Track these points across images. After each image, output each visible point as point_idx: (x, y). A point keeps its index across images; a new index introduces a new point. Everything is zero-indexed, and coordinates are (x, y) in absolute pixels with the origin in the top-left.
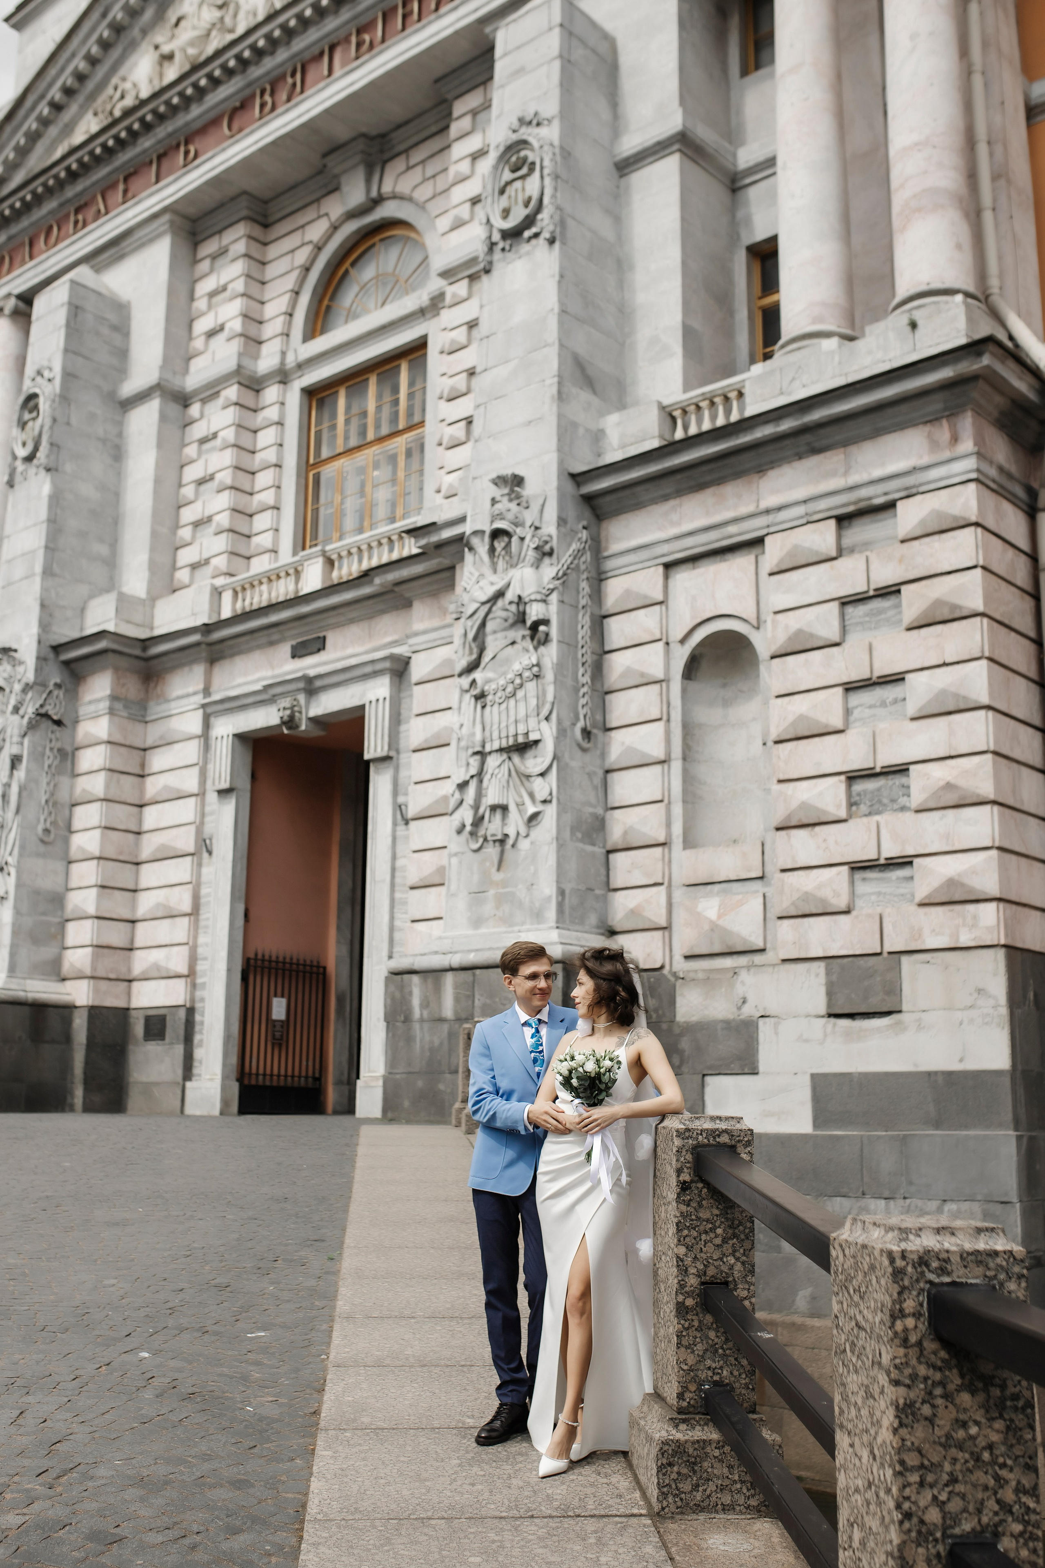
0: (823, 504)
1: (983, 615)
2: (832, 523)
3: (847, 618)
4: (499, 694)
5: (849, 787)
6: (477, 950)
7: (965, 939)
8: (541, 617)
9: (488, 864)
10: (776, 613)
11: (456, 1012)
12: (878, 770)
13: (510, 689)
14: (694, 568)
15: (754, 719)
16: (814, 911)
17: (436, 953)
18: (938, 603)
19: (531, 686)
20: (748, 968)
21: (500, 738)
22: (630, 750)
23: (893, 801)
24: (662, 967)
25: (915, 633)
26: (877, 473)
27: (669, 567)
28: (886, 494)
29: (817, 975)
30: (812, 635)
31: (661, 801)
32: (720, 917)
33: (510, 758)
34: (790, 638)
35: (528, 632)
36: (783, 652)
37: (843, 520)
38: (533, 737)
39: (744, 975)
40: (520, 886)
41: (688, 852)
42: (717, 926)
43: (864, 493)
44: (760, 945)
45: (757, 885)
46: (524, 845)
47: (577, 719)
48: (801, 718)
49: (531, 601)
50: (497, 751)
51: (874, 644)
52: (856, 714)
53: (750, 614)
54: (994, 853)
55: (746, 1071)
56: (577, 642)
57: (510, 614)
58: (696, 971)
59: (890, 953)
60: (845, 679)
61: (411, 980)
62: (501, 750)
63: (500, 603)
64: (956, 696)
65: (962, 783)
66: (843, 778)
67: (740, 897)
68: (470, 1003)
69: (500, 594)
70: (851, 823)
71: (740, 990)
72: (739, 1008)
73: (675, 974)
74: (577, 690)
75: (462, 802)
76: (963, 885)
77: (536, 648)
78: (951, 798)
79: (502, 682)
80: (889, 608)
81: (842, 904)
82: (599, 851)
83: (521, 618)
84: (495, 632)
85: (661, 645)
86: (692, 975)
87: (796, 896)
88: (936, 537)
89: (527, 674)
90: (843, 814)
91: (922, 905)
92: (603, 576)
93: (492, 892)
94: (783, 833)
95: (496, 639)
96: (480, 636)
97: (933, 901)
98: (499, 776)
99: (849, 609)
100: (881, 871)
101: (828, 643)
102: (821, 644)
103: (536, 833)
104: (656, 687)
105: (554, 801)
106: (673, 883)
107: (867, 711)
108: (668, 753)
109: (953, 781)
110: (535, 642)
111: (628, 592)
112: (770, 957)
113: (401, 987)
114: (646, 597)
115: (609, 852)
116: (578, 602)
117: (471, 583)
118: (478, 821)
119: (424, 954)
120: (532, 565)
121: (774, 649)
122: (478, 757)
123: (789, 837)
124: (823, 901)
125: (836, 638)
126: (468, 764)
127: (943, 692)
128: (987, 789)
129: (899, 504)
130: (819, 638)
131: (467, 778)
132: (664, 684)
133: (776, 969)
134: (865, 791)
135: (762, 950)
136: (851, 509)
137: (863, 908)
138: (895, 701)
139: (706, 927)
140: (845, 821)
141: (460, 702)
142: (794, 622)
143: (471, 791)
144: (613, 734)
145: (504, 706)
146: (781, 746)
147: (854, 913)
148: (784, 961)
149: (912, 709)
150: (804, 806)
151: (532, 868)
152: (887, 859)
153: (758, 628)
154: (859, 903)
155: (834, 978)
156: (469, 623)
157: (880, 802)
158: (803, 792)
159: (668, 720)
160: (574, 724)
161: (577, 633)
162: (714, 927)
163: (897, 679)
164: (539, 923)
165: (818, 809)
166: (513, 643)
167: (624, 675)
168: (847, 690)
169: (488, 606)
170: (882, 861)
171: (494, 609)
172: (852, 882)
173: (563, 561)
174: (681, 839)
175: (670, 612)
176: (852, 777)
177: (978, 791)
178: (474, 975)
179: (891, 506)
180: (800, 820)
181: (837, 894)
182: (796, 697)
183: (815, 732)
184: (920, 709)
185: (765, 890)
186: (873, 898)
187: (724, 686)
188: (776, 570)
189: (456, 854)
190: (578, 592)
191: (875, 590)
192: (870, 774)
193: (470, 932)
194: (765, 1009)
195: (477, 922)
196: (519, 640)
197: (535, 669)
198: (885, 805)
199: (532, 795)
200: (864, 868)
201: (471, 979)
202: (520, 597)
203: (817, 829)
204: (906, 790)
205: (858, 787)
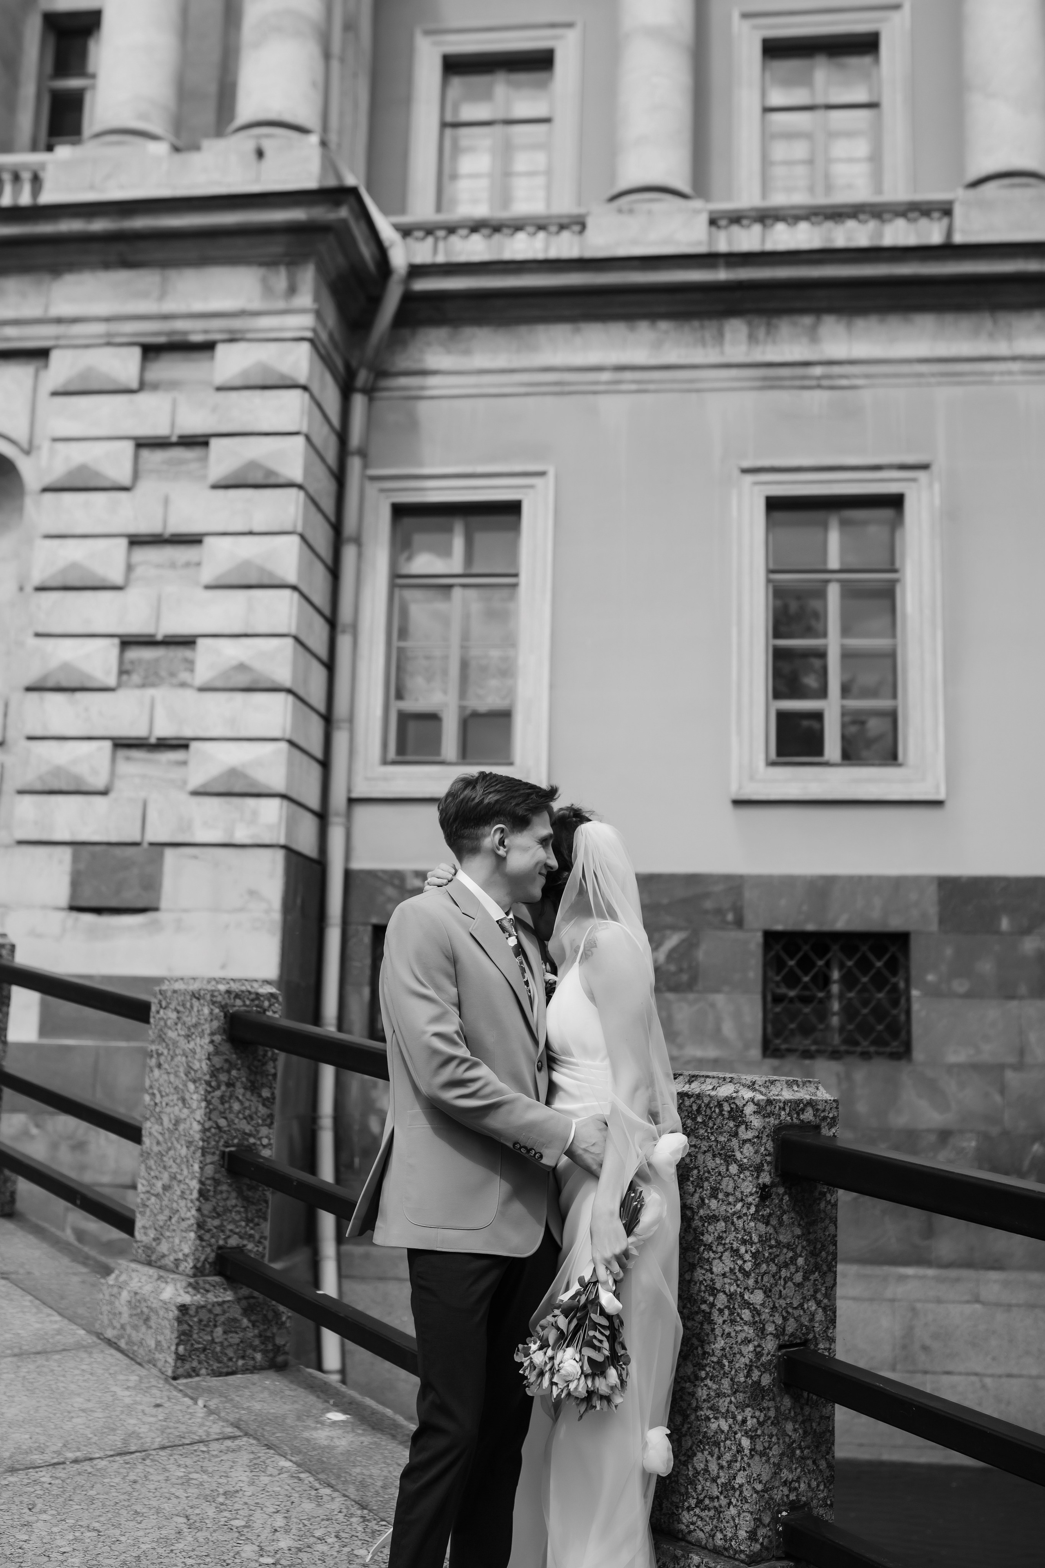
0: (127, 327)
1: (300, 487)
2: (136, 351)
3: (139, 460)
5: (123, 652)
7: (241, 835)
10: (52, 438)
12: (159, 637)
15: (4, 559)
16: (62, 788)
18: (253, 465)
23: (173, 675)
25: (221, 493)
28: (206, 332)
29: (61, 863)
30: (97, 473)
34: (70, 472)
37: (151, 351)
48: (74, 566)
51: (172, 497)
52: (139, 571)
54: (284, 746)
59: (152, 844)
60: (132, 529)
64: (262, 570)
65: (257, 665)
66: (116, 641)
70: (121, 694)
76: (245, 776)
78: (243, 680)
80: (193, 461)
81: (100, 782)
87: (44, 769)
88: (257, 392)
90: (112, 681)
91: (196, 793)
94: (34, 695)
97: (209, 790)
99: (143, 452)
100: (150, 752)
101: (116, 485)
102: (105, 485)
107: (154, 570)
109: (247, 662)
112: (2, 836)
121: (48, 480)
123: (41, 701)
124: (77, 778)
125: (126, 481)
127: (246, 564)
128: (284, 675)
129: (220, 347)
130: (104, 477)
133: (10, 850)
134: (140, 661)
136: (162, 340)
137: (123, 790)
138: (187, 565)
140: (112, 690)
142: (77, 454)
146: (43, 594)
147: (112, 795)
148: (21, 843)
149: (208, 575)
150: (66, 667)
152: (159, 739)
153: (28, 453)
154: (119, 785)
155: (82, 866)
157: (156, 674)
158: (66, 652)
163: (194, 540)
165: (82, 673)
168: (133, 543)
170: (153, 740)
172: (113, 760)
176: (127, 642)
177: (274, 676)
179: (209, 347)
180: (57, 682)
181: (95, 771)
182: (70, 541)
183: (89, 583)
184: (218, 578)
185: (5, 758)
186: (138, 780)
188: (62, 390)
191: (178, 437)
192: (148, 642)
198: (162, 678)
200: (131, 746)
203: (79, 695)
204: (190, 665)
205: (133, 654)
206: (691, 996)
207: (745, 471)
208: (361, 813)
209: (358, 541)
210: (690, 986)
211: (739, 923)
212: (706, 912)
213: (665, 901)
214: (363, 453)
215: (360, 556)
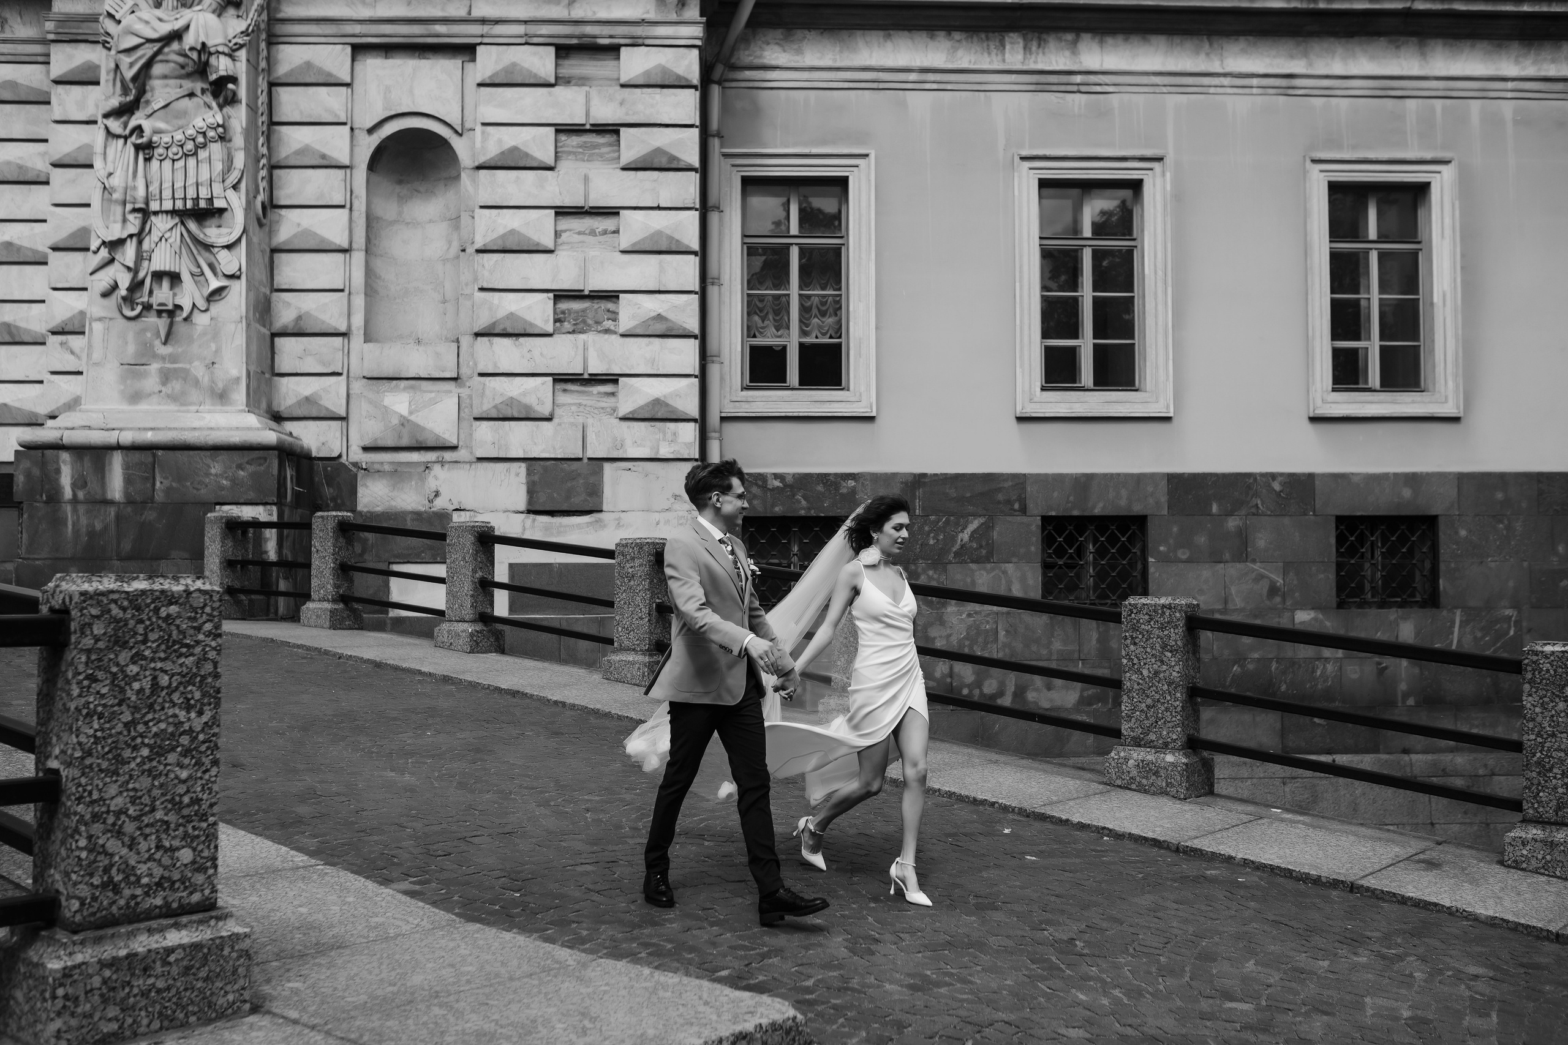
0: (545, 30)
1: (697, 170)
2: (552, 50)
3: (559, 144)
4: (174, 149)
5: (555, 304)
6: (152, 429)
7: (664, 452)
8: (230, 73)
9: (149, 335)
10: (484, 124)
11: (126, 493)
12: (586, 293)
13: (190, 146)
14: (386, 58)
15: (430, 221)
16: (516, 415)
17: (89, 428)
18: (659, 151)
19: (216, 148)
20: (442, 463)
21: (174, 198)
22: (307, 233)
23: (597, 323)
24: (340, 456)
25: (632, 173)
26: (603, 15)
27: (359, 50)
28: (611, 37)
29: (517, 475)
30: (527, 155)
31: (342, 291)
32: (411, 413)
33: (183, 223)
34: (503, 153)
35: (206, 86)
36: (493, 164)
37: (563, 51)
38: (218, 204)
39: (437, 468)
40: (196, 363)
41: (370, 345)
42: (408, 421)
43: (589, 30)
44: (455, 442)
45: (450, 385)
46: (201, 320)
47: (258, 192)
48: (512, 232)
49: (218, 52)
50: (167, 212)
51: (591, 176)
52: (564, 236)
53: (454, 119)
54: (694, 380)
55: (439, 559)
56: (257, 108)
57: (191, 63)
58: (382, 463)
59: (589, 459)
60: (559, 203)
61: (58, 457)
62: (173, 212)
63: (175, 46)
64: (671, 238)
65: (671, 316)
66: (551, 295)
67: (433, 395)
68: (149, 485)
69: (177, 36)
70: (556, 336)
71: (432, 484)
72: (431, 501)
73: (355, 464)
74: (259, 161)
75: (112, 261)
76: (667, 405)
77: (221, 107)
78: (660, 328)
79: (179, 136)
80: (603, 145)
81: (545, 411)
82: (266, 332)
83: (201, 70)
84: (165, 77)
85: (347, 128)
86: (377, 467)
87: (498, 400)
88: (658, 90)
89: (211, 134)
90: (550, 330)
91: (624, 419)
92: (275, 40)
93: (155, 366)
94: (485, 339)
95: (167, 86)
96: (142, 76)
97: (636, 416)
98: (170, 241)
99: (563, 137)
100: (582, 385)
101: (543, 165)
102: (535, 165)
103: (215, 308)
104: (341, 172)
105: (244, 277)
106: (351, 374)
107: (576, 236)
108: (351, 243)
109: (664, 314)
110: (221, 100)
111: (308, 65)
112: (462, 454)
113: (43, 464)
114: (330, 74)
115: (274, 335)
116: (258, 63)
117: (122, 12)
118: (136, 286)
119: (73, 429)
120: (214, 12)
121: (481, 159)
122: (140, 215)
123: (491, 344)
124: (528, 407)
125: (550, 161)
126: (125, 220)
127: (659, 233)
128: (691, 324)
129: (624, 51)
130: (534, 158)
131: (124, 236)
132: (348, 171)
133: (473, 466)
134: (572, 311)
135: (454, 448)
136: (574, 41)
137: (563, 416)
138: (605, 232)
139: (395, 421)
140: (550, 335)
141: (105, 148)
142: (510, 138)
143: (129, 253)
144: (283, 212)
145: (181, 163)
146: (486, 256)
147: (556, 421)
148: (480, 459)
149: (625, 242)
150: (511, 316)
151: (213, 346)
152: (592, 375)
153: (461, 135)
154: (558, 412)
155: (536, 478)
156: (125, 60)
157: (584, 322)
158: (510, 304)
159: (351, 209)
160: (255, 197)
161: (258, 98)
162: (404, 422)
163: (612, 212)
164: (222, 405)
165: (525, 321)
166: (191, 95)
167: (300, 152)
168: (557, 214)
169: (157, 46)
170: (586, 376)
171: (166, 50)
172: (554, 392)
173: (251, 16)
174: (362, 332)
175: (355, 97)
176: (560, 296)
177: (685, 325)
178: (154, 456)
179: (613, 50)
180: (505, 329)
181: (541, 402)
182: (505, 211)
183: (525, 248)
184: (634, 244)
185: (460, 390)
186: (574, 408)
187: (400, 182)
188: (488, 81)
189: (100, 319)
190: (258, 53)
191: (592, 125)
192: (576, 295)
193: (125, 407)
194: (460, 503)
195: (135, 397)
196: (199, 93)
197: (220, 130)
198: (589, 325)
199: (211, 266)
200: (566, 381)
201: (150, 459)
202: (204, 44)
203: (522, 340)
204: (614, 316)
205: (564, 305)
206: (989, 566)
207: (1023, 158)
208: (731, 428)
209: (717, 208)
210: (987, 559)
211: (1023, 510)
212: (999, 502)
213: (968, 495)
214: (719, 135)
215: (721, 220)
